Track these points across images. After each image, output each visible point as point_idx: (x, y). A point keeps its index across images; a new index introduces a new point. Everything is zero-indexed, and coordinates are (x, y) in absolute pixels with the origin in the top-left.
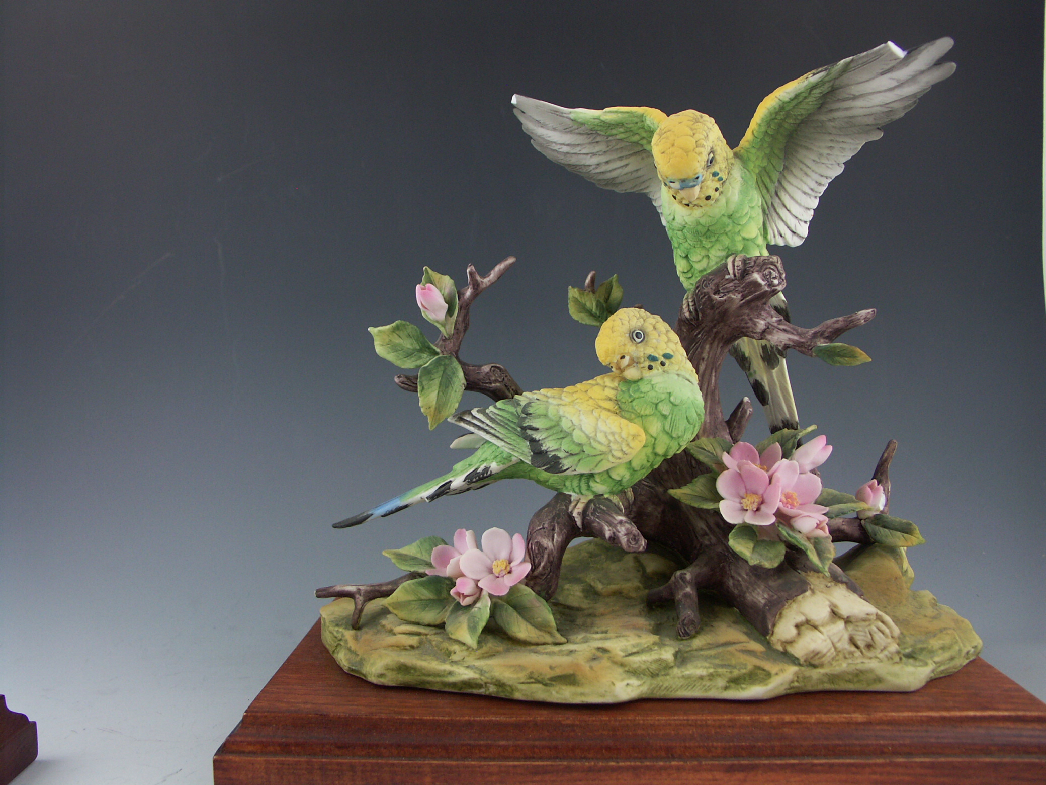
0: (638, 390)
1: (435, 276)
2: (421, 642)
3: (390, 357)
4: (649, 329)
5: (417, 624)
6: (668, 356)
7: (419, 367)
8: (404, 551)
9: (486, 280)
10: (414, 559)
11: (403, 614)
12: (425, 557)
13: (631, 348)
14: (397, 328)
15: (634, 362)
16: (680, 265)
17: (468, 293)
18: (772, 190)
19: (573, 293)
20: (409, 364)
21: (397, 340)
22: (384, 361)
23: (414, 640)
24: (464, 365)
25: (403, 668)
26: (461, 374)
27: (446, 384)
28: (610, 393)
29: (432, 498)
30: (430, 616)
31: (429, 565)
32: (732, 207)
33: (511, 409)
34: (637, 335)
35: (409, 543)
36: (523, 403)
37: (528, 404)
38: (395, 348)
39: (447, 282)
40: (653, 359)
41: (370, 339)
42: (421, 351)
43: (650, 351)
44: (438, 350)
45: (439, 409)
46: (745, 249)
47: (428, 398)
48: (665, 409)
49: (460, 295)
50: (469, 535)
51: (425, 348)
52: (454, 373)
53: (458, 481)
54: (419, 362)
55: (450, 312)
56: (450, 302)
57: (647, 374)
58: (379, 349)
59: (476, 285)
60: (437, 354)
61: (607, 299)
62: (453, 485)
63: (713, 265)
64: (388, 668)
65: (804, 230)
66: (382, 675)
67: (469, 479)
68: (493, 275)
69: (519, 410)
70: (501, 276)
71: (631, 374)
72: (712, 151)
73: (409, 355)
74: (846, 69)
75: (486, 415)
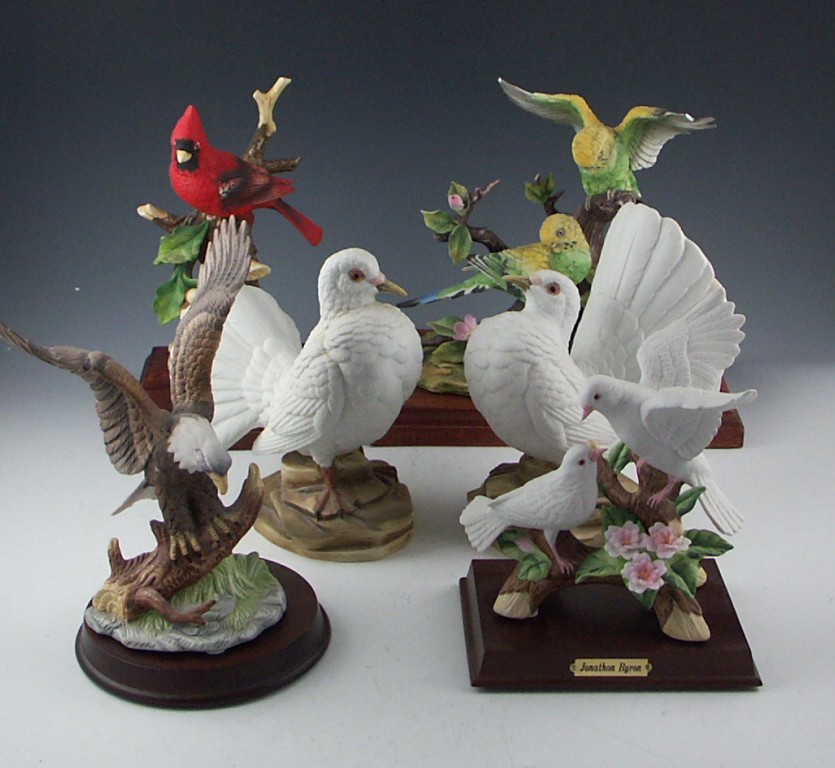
0: (559, 259)
1: (458, 186)
2: (452, 373)
3: (433, 228)
4: (566, 228)
5: (449, 362)
6: (574, 243)
7: (449, 233)
8: (439, 323)
9: (485, 192)
10: (444, 328)
11: (443, 358)
12: (450, 327)
13: (557, 239)
14: (438, 213)
15: (558, 245)
16: (585, 186)
17: (475, 198)
18: (636, 146)
19: (528, 185)
20: (443, 231)
21: (436, 218)
22: (429, 229)
23: (449, 371)
24: (470, 229)
25: (446, 385)
26: (470, 238)
27: (462, 243)
28: (546, 259)
29: (453, 298)
30: (454, 359)
31: (452, 331)
32: (611, 170)
33: (497, 261)
34: (560, 233)
35: (440, 318)
36: (503, 259)
37: (506, 261)
38: (435, 223)
39: (463, 190)
40: (567, 244)
41: (422, 216)
42: (449, 223)
43: (566, 241)
44: (457, 222)
45: (459, 254)
46: (617, 185)
47: (453, 250)
48: (571, 269)
49: (471, 198)
50: (474, 320)
51: (451, 222)
52: (466, 236)
53: (468, 291)
54: (448, 230)
55: (465, 207)
56: (465, 202)
57: (564, 251)
58: (427, 224)
59: (480, 196)
60: (456, 225)
61: (546, 187)
62: (466, 293)
63: (601, 191)
64: (438, 385)
65: (654, 160)
66: (435, 388)
67: (474, 291)
68: (488, 190)
69: (502, 262)
70: (492, 189)
71: (557, 250)
72: (602, 153)
73: (443, 226)
74: (669, 116)
75: (483, 261)
